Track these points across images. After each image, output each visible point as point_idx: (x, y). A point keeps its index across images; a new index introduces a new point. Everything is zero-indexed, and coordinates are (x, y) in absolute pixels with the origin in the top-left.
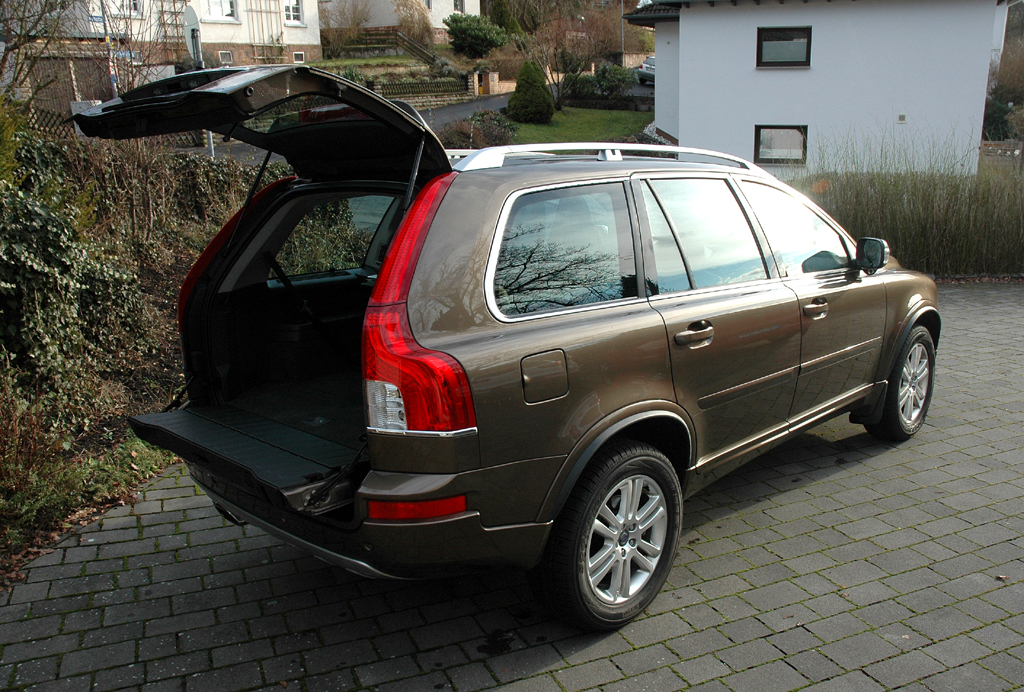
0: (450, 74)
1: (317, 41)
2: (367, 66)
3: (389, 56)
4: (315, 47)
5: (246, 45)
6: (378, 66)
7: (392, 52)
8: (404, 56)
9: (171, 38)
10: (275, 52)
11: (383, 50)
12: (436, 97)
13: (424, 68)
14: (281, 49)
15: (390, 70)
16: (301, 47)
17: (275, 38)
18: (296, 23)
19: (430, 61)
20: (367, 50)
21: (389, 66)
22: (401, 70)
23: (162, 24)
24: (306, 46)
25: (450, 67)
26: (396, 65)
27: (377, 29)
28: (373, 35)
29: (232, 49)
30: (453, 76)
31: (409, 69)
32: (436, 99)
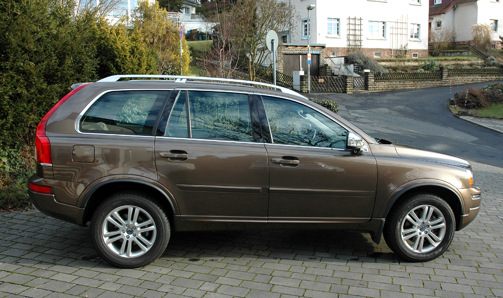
0: (494, 64)
1: (426, 47)
2: (445, 60)
3: (464, 56)
4: (425, 50)
5: (388, 49)
6: (452, 60)
7: (466, 53)
8: (472, 56)
9: (351, 45)
10: (403, 53)
11: (461, 52)
12: (482, 76)
13: (480, 61)
14: (406, 51)
15: (459, 62)
16: (417, 51)
17: (403, 46)
18: (416, 39)
19: (485, 58)
20: (453, 52)
21: (459, 60)
22: (466, 62)
23: (349, 40)
24: (420, 50)
25: (494, 61)
26: (464, 60)
27: (464, 42)
28: (461, 45)
29: (381, 51)
30: (495, 66)
31: (471, 62)
32: (481, 78)
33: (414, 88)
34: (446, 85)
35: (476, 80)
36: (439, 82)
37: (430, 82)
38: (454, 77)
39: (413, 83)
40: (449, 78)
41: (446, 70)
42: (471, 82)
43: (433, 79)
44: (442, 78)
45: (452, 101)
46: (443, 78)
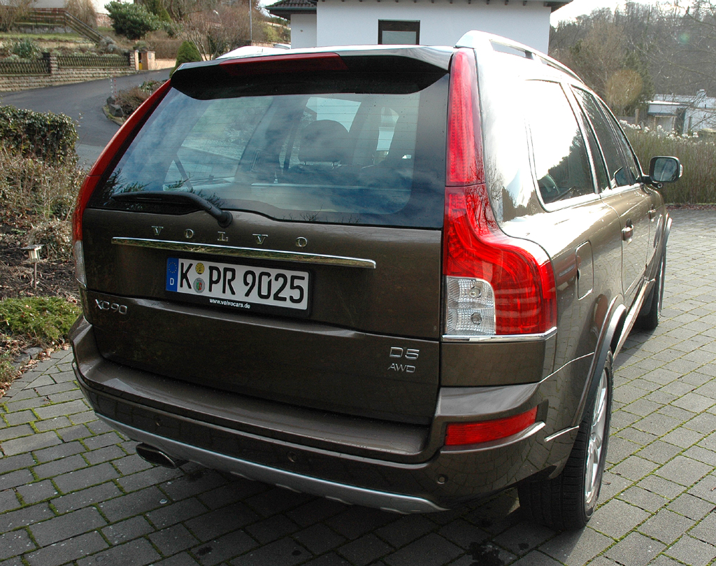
0: (114, 51)
2: (41, 40)
3: (58, 33)
6: (50, 40)
7: (61, 30)
8: (72, 34)
11: (52, 28)
12: (104, 69)
13: (91, 45)
15: (62, 45)
21: (60, 41)
22: (72, 45)
25: (114, 46)
26: (67, 41)
30: (117, 53)
31: (78, 45)
32: (103, 72)
33: (10, 89)
34: (57, 84)
35: (98, 75)
36: (47, 79)
37: (33, 79)
38: (67, 71)
39: (7, 81)
40: (60, 72)
41: (55, 58)
42: (91, 79)
43: (36, 73)
44: (50, 71)
45: (118, 111)
46: (53, 72)
